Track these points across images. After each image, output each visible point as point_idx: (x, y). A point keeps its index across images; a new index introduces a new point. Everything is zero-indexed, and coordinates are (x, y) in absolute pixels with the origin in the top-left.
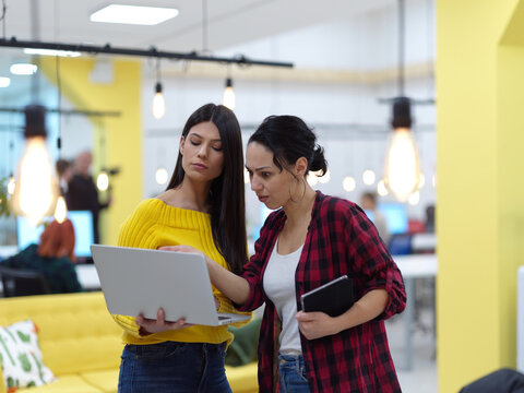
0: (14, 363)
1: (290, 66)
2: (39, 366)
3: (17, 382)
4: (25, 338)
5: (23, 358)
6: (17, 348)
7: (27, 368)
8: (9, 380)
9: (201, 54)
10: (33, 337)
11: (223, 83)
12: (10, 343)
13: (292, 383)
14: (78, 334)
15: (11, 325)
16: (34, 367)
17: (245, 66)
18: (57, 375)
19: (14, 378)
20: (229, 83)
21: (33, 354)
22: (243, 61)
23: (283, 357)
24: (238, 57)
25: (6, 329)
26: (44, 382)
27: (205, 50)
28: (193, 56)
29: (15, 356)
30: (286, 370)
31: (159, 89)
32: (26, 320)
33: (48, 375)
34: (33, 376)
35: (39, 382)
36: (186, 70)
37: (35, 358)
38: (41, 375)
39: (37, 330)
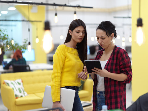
0: (17, 90)
1: (92, 8)
2: (23, 91)
3: (18, 96)
4: (19, 84)
5: (19, 89)
6: (18, 86)
7: (20, 92)
8: (16, 95)
9: (67, 5)
10: (22, 83)
11: (73, 13)
12: (15, 85)
13: (101, 99)
14: (34, 83)
15: (15, 80)
16: (22, 92)
17: (79, 8)
18: (28, 94)
19: (17, 94)
20: (75, 13)
21: (22, 88)
22: (79, 7)
23: (98, 91)
24: (78, 6)
25: (14, 81)
26: (25, 96)
27: (68, 4)
28: (65, 5)
29: (17, 89)
30: (99, 95)
31: (56, 15)
32: (19, 79)
33: (26, 94)
34: (22, 94)
35: (23, 96)
36: (63, 9)
37: (22, 89)
38: (24, 94)
39: (22, 81)
